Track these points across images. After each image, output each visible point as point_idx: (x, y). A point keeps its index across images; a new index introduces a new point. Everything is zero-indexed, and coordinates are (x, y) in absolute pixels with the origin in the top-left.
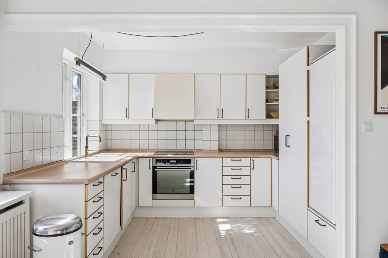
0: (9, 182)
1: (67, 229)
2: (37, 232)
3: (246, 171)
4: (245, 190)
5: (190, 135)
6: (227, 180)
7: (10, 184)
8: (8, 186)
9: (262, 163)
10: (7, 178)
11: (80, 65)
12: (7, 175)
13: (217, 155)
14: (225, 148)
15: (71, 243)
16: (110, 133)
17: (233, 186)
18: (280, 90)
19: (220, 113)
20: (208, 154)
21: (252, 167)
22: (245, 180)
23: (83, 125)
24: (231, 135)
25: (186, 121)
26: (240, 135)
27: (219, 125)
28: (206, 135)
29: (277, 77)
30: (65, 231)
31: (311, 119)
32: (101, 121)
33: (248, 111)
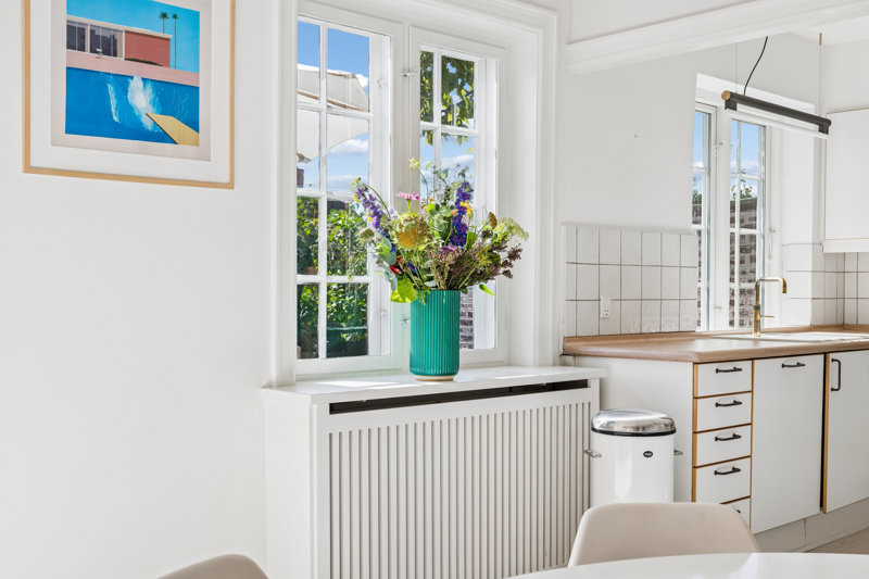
0: (571, 352)
1: (644, 428)
2: (597, 427)
7: (575, 355)
8: (570, 359)
10: (569, 344)
11: (735, 109)
12: (568, 339)
15: (648, 454)
16: (850, 279)
23: (770, 257)
30: (641, 431)
32: (818, 244)
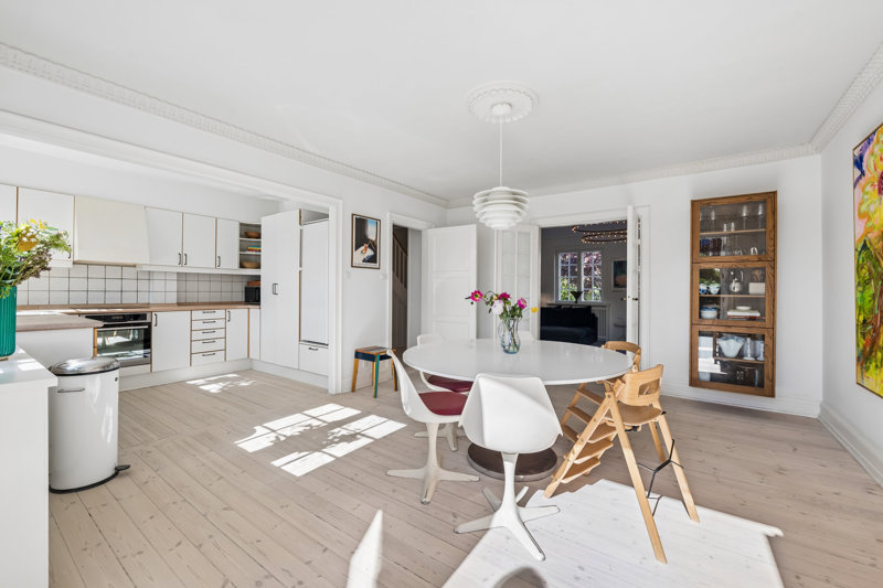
3: (221, 323)
4: (220, 344)
5: (129, 285)
6: (198, 335)
9: (240, 314)
13: (177, 308)
14: (183, 301)
17: (204, 341)
18: (263, 240)
19: (183, 259)
20: (166, 307)
21: (227, 319)
22: (220, 333)
24: (192, 286)
25: (122, 266)
26: (204, 286)
27: (178, 274)
28: (157, 285)
29: (259, 226)
31: (304, 269)
33: (218, 259)
